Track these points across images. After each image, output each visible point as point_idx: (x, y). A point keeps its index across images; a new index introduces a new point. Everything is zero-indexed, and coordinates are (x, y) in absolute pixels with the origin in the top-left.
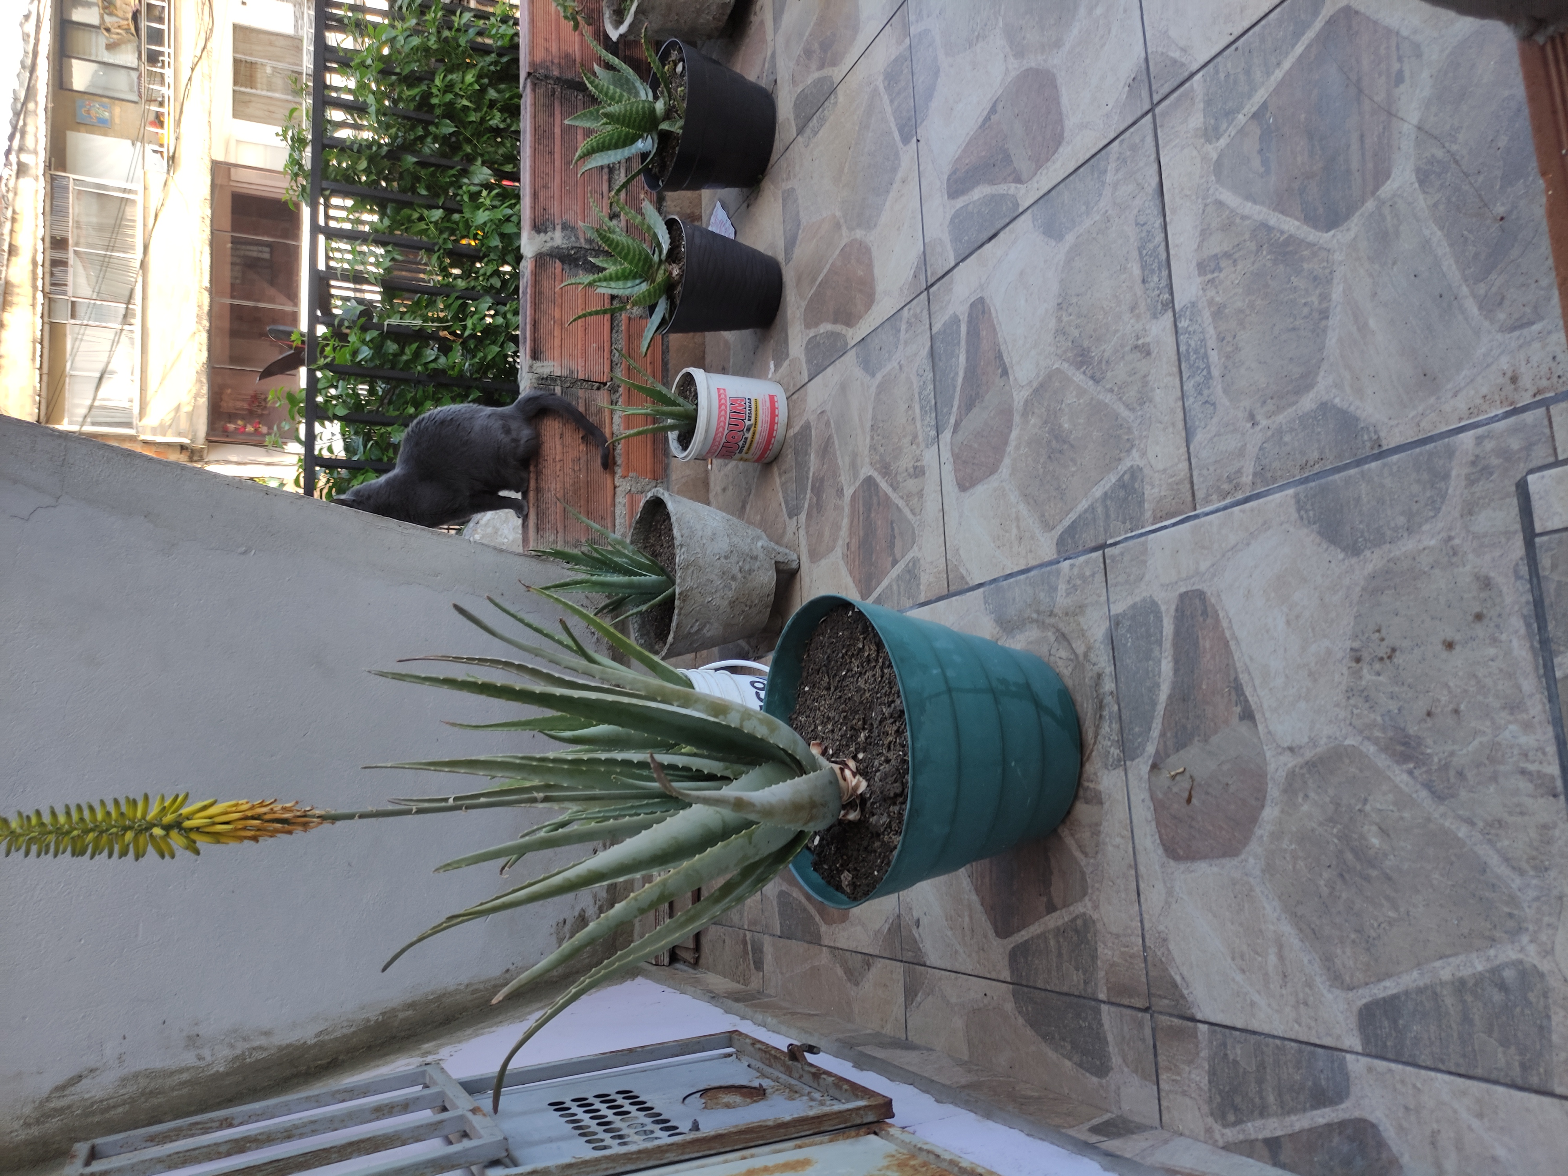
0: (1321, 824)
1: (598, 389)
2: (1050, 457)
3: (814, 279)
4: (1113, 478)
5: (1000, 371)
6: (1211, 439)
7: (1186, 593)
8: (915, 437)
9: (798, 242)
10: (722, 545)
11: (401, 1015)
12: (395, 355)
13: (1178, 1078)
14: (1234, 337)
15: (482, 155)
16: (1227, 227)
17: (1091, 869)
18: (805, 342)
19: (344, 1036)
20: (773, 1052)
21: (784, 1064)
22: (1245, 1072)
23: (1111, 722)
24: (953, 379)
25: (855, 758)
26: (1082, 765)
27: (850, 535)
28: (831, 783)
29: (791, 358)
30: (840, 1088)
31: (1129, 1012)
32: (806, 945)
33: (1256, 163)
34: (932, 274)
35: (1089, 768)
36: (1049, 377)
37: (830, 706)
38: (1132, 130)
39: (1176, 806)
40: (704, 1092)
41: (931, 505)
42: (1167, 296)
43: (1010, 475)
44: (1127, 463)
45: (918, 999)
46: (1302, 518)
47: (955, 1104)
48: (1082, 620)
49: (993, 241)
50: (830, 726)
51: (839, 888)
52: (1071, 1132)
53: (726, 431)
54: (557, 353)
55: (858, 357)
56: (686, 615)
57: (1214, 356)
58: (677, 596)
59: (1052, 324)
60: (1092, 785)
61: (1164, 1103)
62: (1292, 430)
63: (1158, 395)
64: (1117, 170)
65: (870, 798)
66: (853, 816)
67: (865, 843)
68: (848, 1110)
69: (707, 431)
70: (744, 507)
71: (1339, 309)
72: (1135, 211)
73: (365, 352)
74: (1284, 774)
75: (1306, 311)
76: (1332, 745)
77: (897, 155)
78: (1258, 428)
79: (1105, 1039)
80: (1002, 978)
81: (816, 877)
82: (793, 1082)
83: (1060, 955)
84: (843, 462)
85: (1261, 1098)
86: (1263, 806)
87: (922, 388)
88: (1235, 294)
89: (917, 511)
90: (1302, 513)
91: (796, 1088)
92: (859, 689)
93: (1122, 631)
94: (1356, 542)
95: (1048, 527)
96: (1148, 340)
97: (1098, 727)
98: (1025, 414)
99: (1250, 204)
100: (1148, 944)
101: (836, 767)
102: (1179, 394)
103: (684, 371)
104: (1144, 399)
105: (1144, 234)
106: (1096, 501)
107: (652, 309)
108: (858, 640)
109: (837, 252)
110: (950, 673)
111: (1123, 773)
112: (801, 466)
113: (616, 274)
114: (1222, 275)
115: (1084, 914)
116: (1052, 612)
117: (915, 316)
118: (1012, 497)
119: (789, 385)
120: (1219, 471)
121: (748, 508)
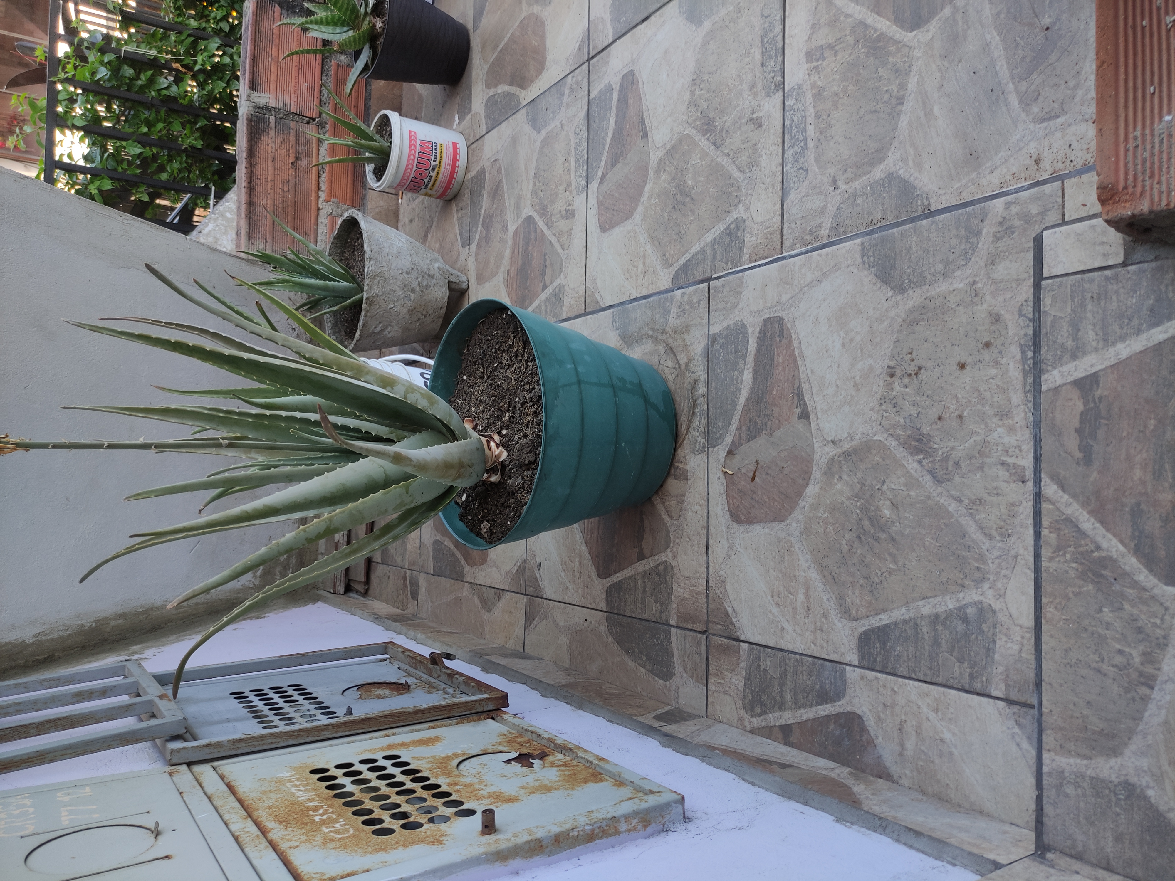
0: (848, 499)
1: (308, 123)
2: (674, 207)
3: (496, 46)
4: (722, 227)
5: (641, 133)
6: (801, 199)
7: (769, 318)
8: (569, 185)
9: (485, 13)
10: (405, 262)
11: (113, 623)
12: (131, 79)
13: (722, 682)
14: (829, 116)
16: (833, 23)
17: (674, 528)
18: (485, 100)
19: (61, 637)
20: (418, 658)
21: (426, 667)
22: (772, 678)
23: (701, 418)
24: (603, 138)
25: (499, 433)
26: (675, 450)
27: (511, 263)
28: (478, 449)
29: (473, 112)
30: (469, 685)
31: (691, 633)
32: (452, 581)
34: (594, 48)
35: (680, 452)
36: (680, 141)
37: (483, 392)
39: (743, 483)
40: (361, 686)
41: (578, 242)
42: (779, 78)
43: (642, 221)
44: (734, 215)
45: (535, 622)
46: (864, 263)
47: (557, 699)
48: (686, 337)
49: (645, 23)
50: (481, 408)
51: (479, 534)
52: (641, 719)
53: (415, 168)
54: (273, 87)
55: (528, 115)
56: (371, 317)
57: (811, 131)
58: (364, 300)
59: (687, 96)
60: (681, 466)
61: (710, 699)
62: (864, 194)
63: (764, 160)
65: (509, 465)
66: (494, 478)
67: (502, 500)
68: (473, 701)
69: (398, 166)
70: (426, 236)
71: (912, 97)
72: (762, 5)
73: (103, 72)
74: (826, 461)
75: (886, 97)
76: (865, 439)
78: (838, 192)
79: (672, 652)
80: (599, 608)
81: (461, 525)
82: (432, 680)
83: (644, 591)
84: (509, 202)
85: (781, 697)
86: (808, 484)
87: (578, 145)
88: (834, 80)
89: (566, 246)
90: (865, 258)
91: (434, 685)
92: (507, 379)
93: (717, 347)
94: (903, 283)
95: (667, 264)
96: (761, 114)
97: (690, 421)
98: (658, 171)
99: (853, 5)
100: (710, 585)
101: (484, 440)
102: (781, 161)
103: (382, 112)
104: (753, 163)
105: (766, 25)
106: (707, 245)
107: (357, 55)
108: (509, 338)
109: (517, 24)
110: (581, 369)
111: (705, 457)
112: (476, 204)
113: (327, 19)
114: (825, 63)
115: (666, 562)
116: (664, 330)
117: (577, 83)
118: (642, 239)
119: (470, 136)
120: (804, 225)
121: (429, 238)
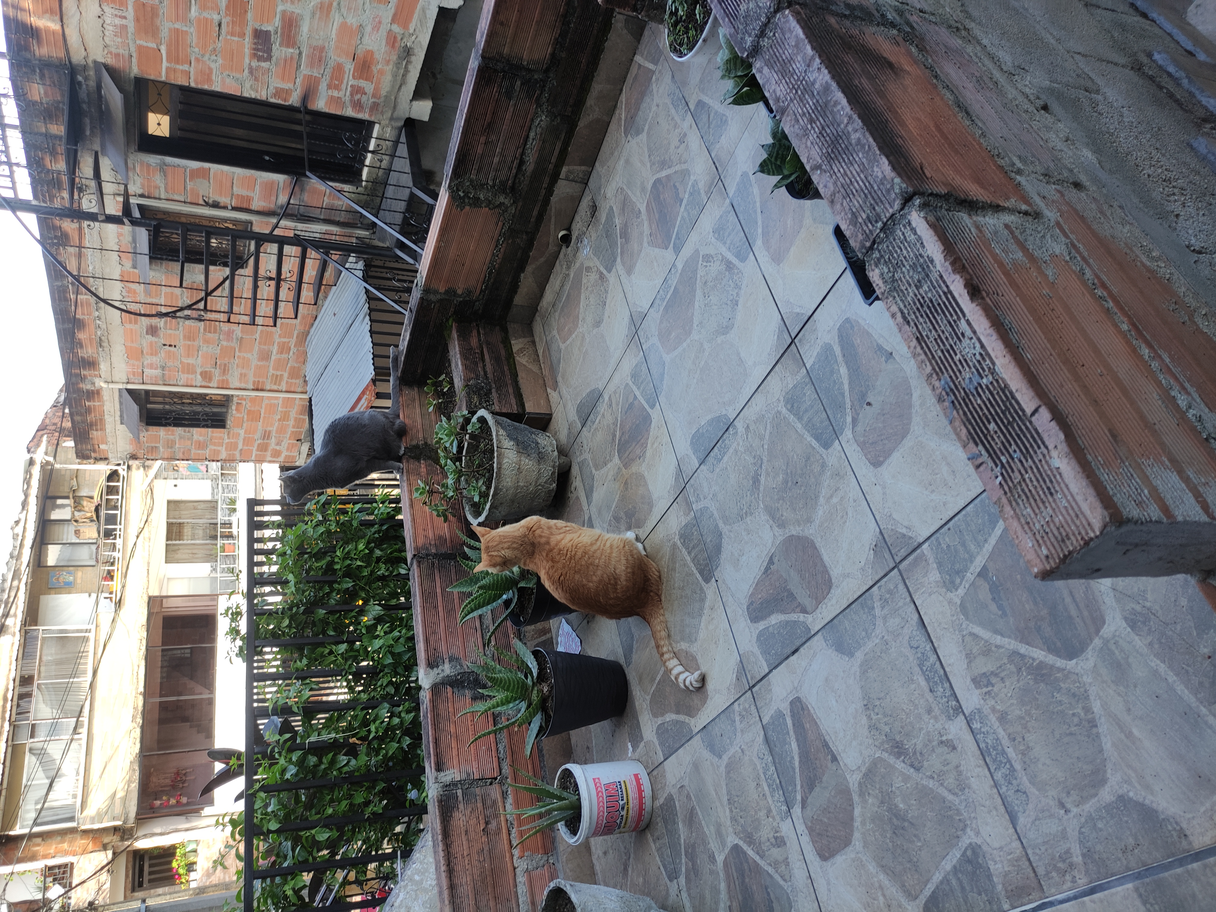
1: (491, 784)
2: (894, 833)
3: (653, 680)
4: (957, 854)
5: (830, 757)
6: (1033, 822)
8: (769, 811)
9: (634, 651)
14: (1023, 738)
16: (986, 653)
18: (655, 728)
24: (790, 762)
27: (730, 898)
29: (645, 740)
33: (993, 607)
34: (752, 678)
36: (874, 764)
38: (885, 579)
41: (799, 873)
42: (954, 703)
43: (864, 847)
44: (966, 841)
49: (796, 655)
54: (455, 762)
55: (703, 742)
57: (1011, 753)
59: (864, 721)
62: (1101, 818)
63: (974, 783)
64: (883, 608)
70: (626, 869)
71: (1103, 720)
72: (907, 638)
73: (292, 770)
75: (1076, 720)
77: (702, 589)
78: (1071, 815)
84: (709, 831)
87: (766, 770)
88: (1012, 704)
89: (787, 877)
90: (1148, 906)
95: (912, 897)
96: (950, 737)
98: (861, 794)
99: (999, 637)
102: (992, 783)
103: (564, 766)
104: (963, 786)
105: (919, 655)
106: (948, 874)
107: (530, 724)
112: (672, 833)
114: (995, 689)
117: (745, 709)
118: (871, 868)
119: (647, 762)
120: (1050, 851)
121: (630, 872)
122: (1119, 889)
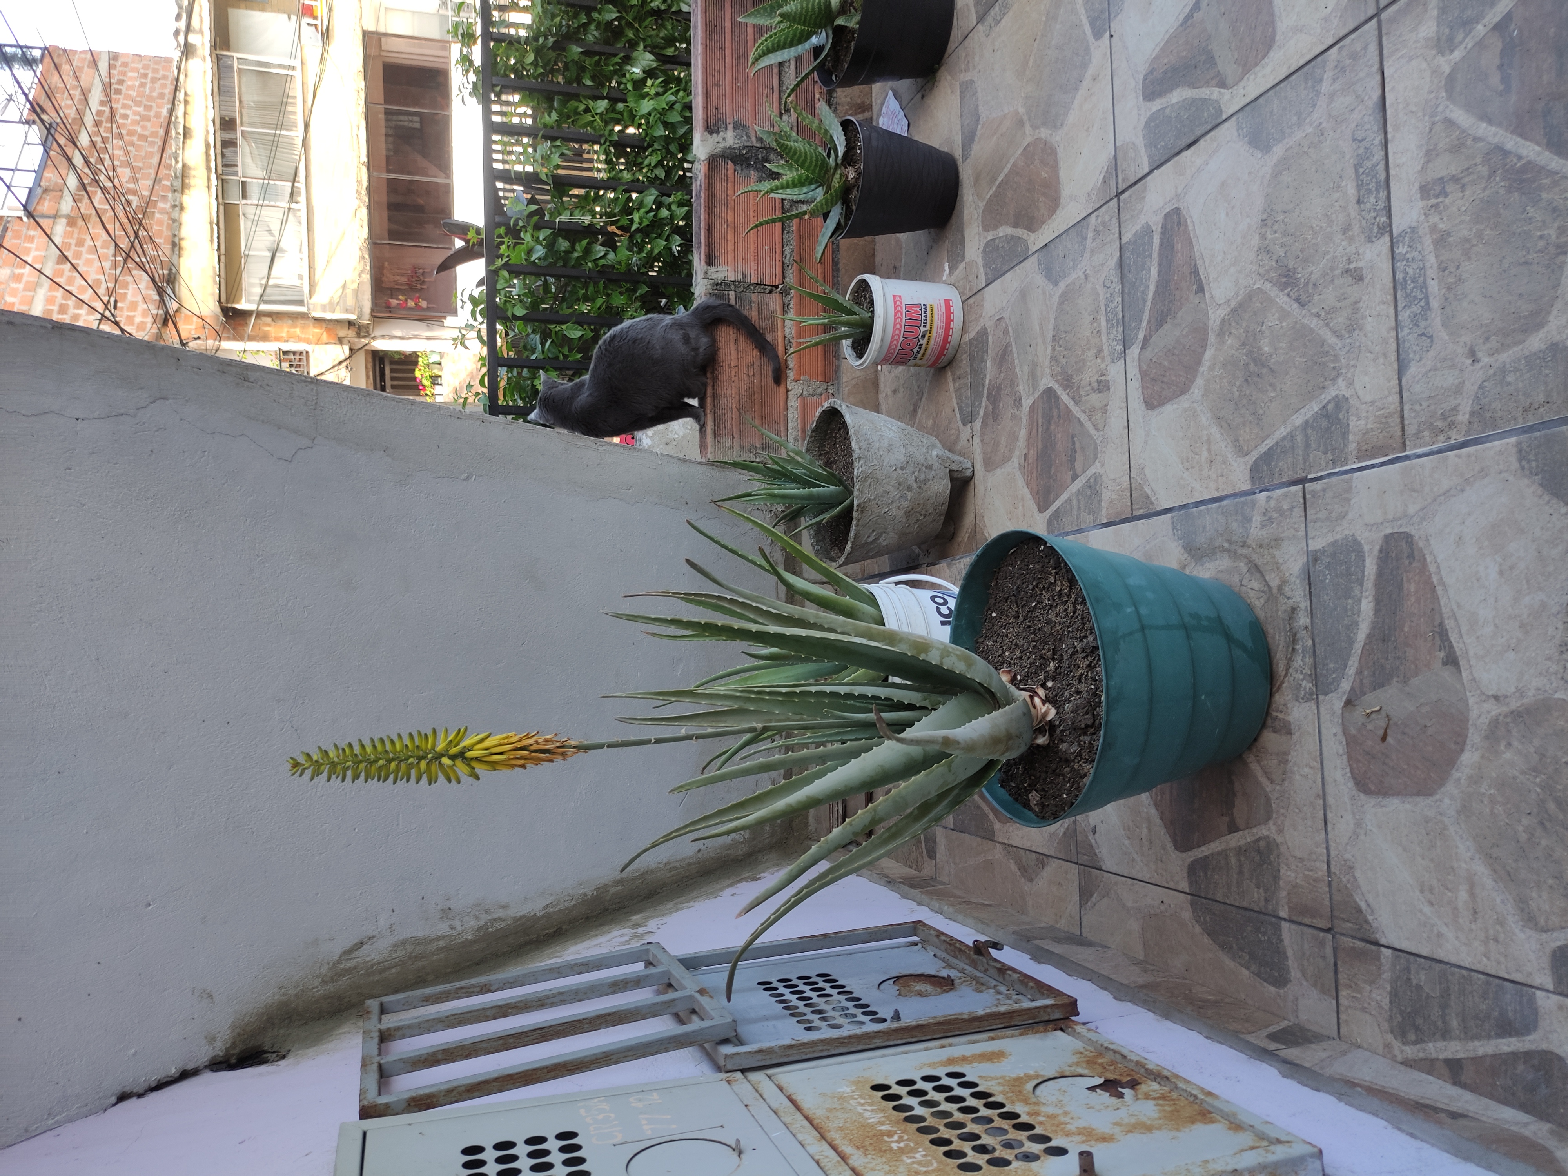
0: (1523, 772)
1: (771, 292)
2: (1246, 380)
3: (993, 180)
4: (1315, 407)
5: (1195, 287)
6: (1426, 373)
7: (1392, 534)
8: (1100, 350)
9: (976, 138)
10: (898, 456)
11: (612, 890)
12: (567, 252)
13: (1359, 996)
14: (1458, 268)
15: (644, 40)
16: (1456, 148)
17: (1275, 795)
18: (982, 245)
19: (567, 908)
20: (958, 945)
21: (969, 957)
22: (1428, 997)
23: (1304, 656)
24: (1143, 292)
25: (1043, 686)
26: (1271, 695)
27: (1028, 447)
28: (1024, 714)
29: (967, 260)
30: (1027, 985)
31: (1310, 931)
32: (979, 839)
33: (1495, 80)
34: (1124, 180)
35: (1277, 697)
36: (1250, 297)
37: (1019, 634)
38: (1352, 36)
39: (1369, 743)
40: (897, 979)
41: (1116, 422)
42: (1384, 219)
43: (1203, 396)
44: (1332, 392)
45: (1094, 899)
46: (1523, 468)
47: (1134, 1003)
48: (1277, 553)
49: (1192, 149)
50: (1018, 653)
51: (1026, 805)
52: (1250, 1038)
53: (902, 339)
54: (730, 258)
55: (1039, 264)
56: (864, 526)
57: (1434, 287)
58: (855, 508)
59: (1255, 241)
60: (1281, 716)
61: (1343, 1017)
62: (1516, 370)
63: (1370, 324)
64: (1334, 80)
65: (1060, 725)
66: (1041, 740)
67: (1053, 766)
68: (1036, 1008)
69: (882, 340)
70: (915, 410)
72: (1353, 125)
73: (539, 252)
74: (1487, 721)
75: (1541, 244)
76: (1541, 697)
77: (1087, 50)
78: (1478, 366)
79: (1285, 953)
80: (1180, 889)
81: (1002, 792)
82: (979, 974)
83: (1241, 872)
84: (1022, 371)
85: (1444, 1022)
86: (1462, 750)
87: (1109, 301)
88: (1462, 222)
89: (1100, 426)
90: (1524, 463)
91: (982, 981)
92: (1049, 622)
93: (1320, 567)
95: (1241, 451)
96: (1361, 264)
97: (1290, 660)
98: (1221, 334)
99: (1484, 125)
100: (1333, 870)
101: (1026, 695)
102: (1393, 324)
103: (859, 277)
104: (1354, 326)
105: (1361, 151)
106: (1296, 429)
107: (827, 216)
108: (1050, 574)
109: (1019, 151)
110: (1143, 611)
111: (1314, 707)
112: (977, 372)
113: (793, 181)
114: (1447, 201)
115: (1268, 837)
116: (1245, 542)
117: (1104, 224)
118: (1204, 419)
119: (965, 289)
120: (1432, 407)
121: (919, 414)
122: (1497, 443)
